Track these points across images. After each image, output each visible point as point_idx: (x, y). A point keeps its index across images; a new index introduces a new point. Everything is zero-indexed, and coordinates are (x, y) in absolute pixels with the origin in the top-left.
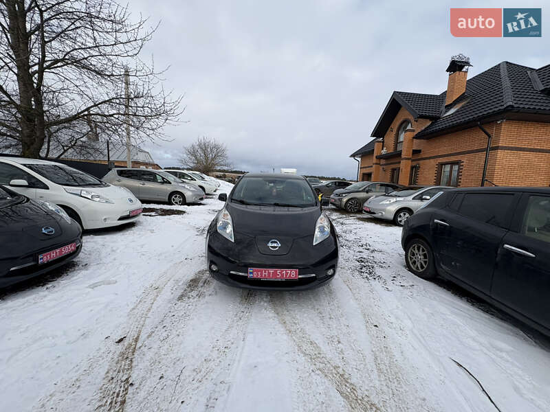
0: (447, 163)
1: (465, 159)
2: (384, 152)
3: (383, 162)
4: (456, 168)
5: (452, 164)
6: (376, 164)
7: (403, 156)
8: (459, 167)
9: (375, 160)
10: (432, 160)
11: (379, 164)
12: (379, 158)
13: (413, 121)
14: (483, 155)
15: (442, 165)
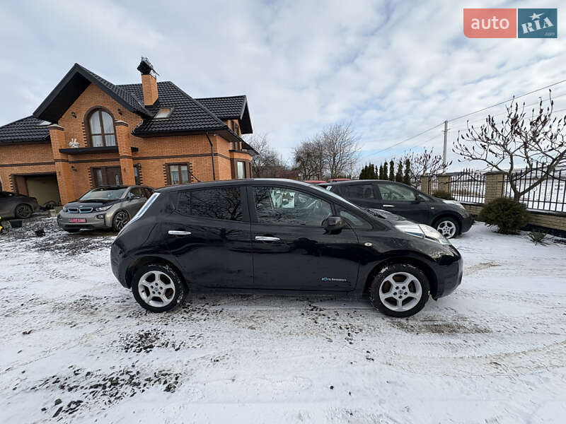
0: (175, 164)
1: (192, 161)
2: (74, 144)
3: (70, 158)
4: (184, 168)
5: (180, 165)
6: (63, 160)
7: (121, 154)
8: (188, 169)
9: (58, 156)
10: (156, 161)
11: (67, 161)
12: (66, 152)
13: (116, 113)
14: (209, 159)
15: (169, 165)
